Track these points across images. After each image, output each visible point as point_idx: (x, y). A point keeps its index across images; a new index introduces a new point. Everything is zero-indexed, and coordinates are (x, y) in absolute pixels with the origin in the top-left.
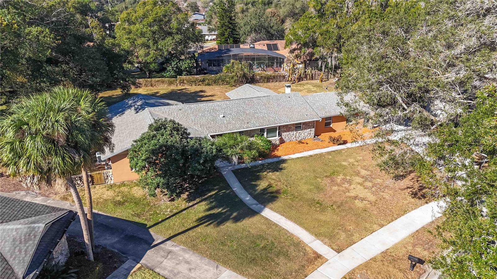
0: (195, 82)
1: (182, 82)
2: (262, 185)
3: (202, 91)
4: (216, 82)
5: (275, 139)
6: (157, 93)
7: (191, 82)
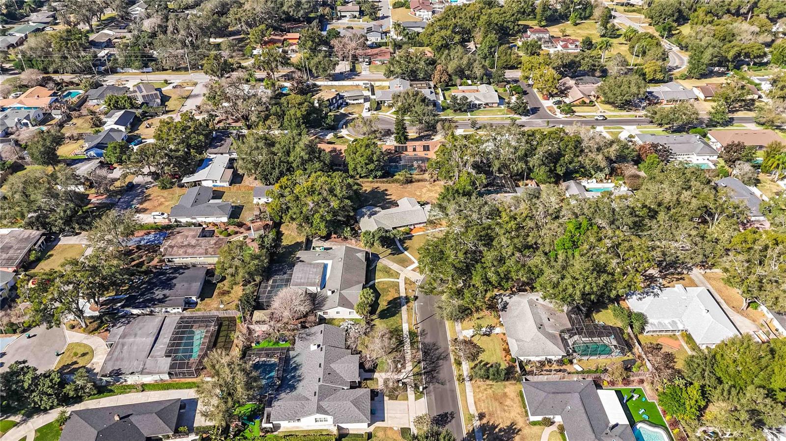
0: (383, 182)
1: (377, 182)
2: (405, 245)
3: (386, 190)
4: (393, 182)
5: (412, 227)
6: (366, 190)
7: (381, 182)
